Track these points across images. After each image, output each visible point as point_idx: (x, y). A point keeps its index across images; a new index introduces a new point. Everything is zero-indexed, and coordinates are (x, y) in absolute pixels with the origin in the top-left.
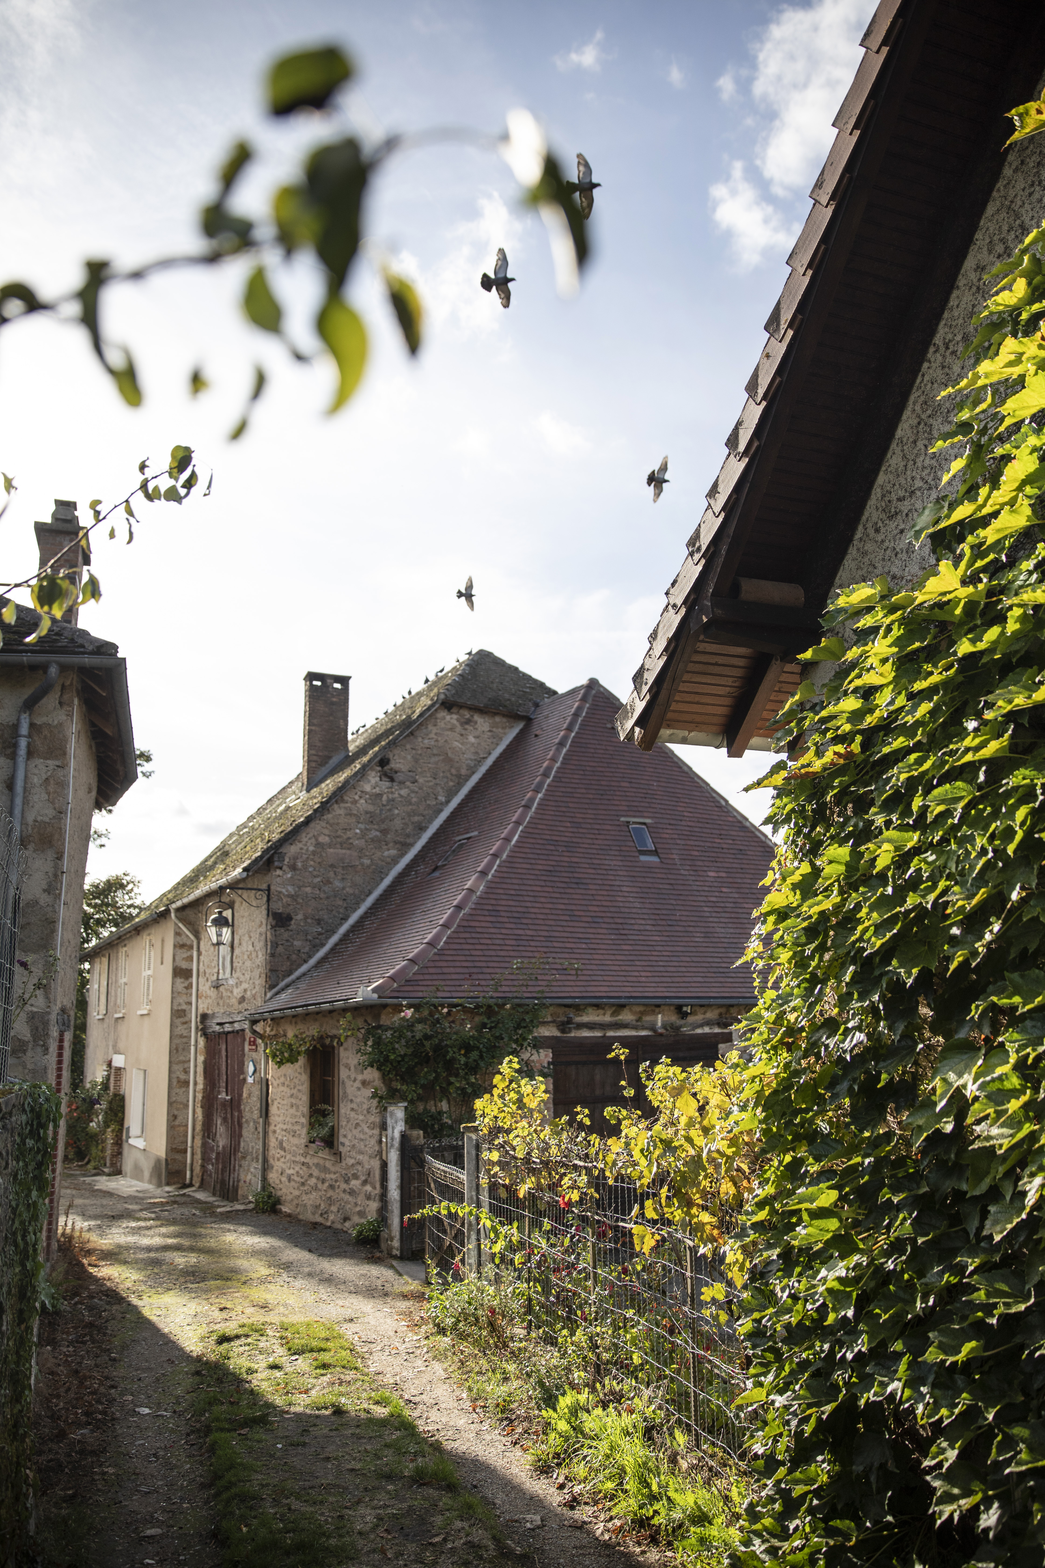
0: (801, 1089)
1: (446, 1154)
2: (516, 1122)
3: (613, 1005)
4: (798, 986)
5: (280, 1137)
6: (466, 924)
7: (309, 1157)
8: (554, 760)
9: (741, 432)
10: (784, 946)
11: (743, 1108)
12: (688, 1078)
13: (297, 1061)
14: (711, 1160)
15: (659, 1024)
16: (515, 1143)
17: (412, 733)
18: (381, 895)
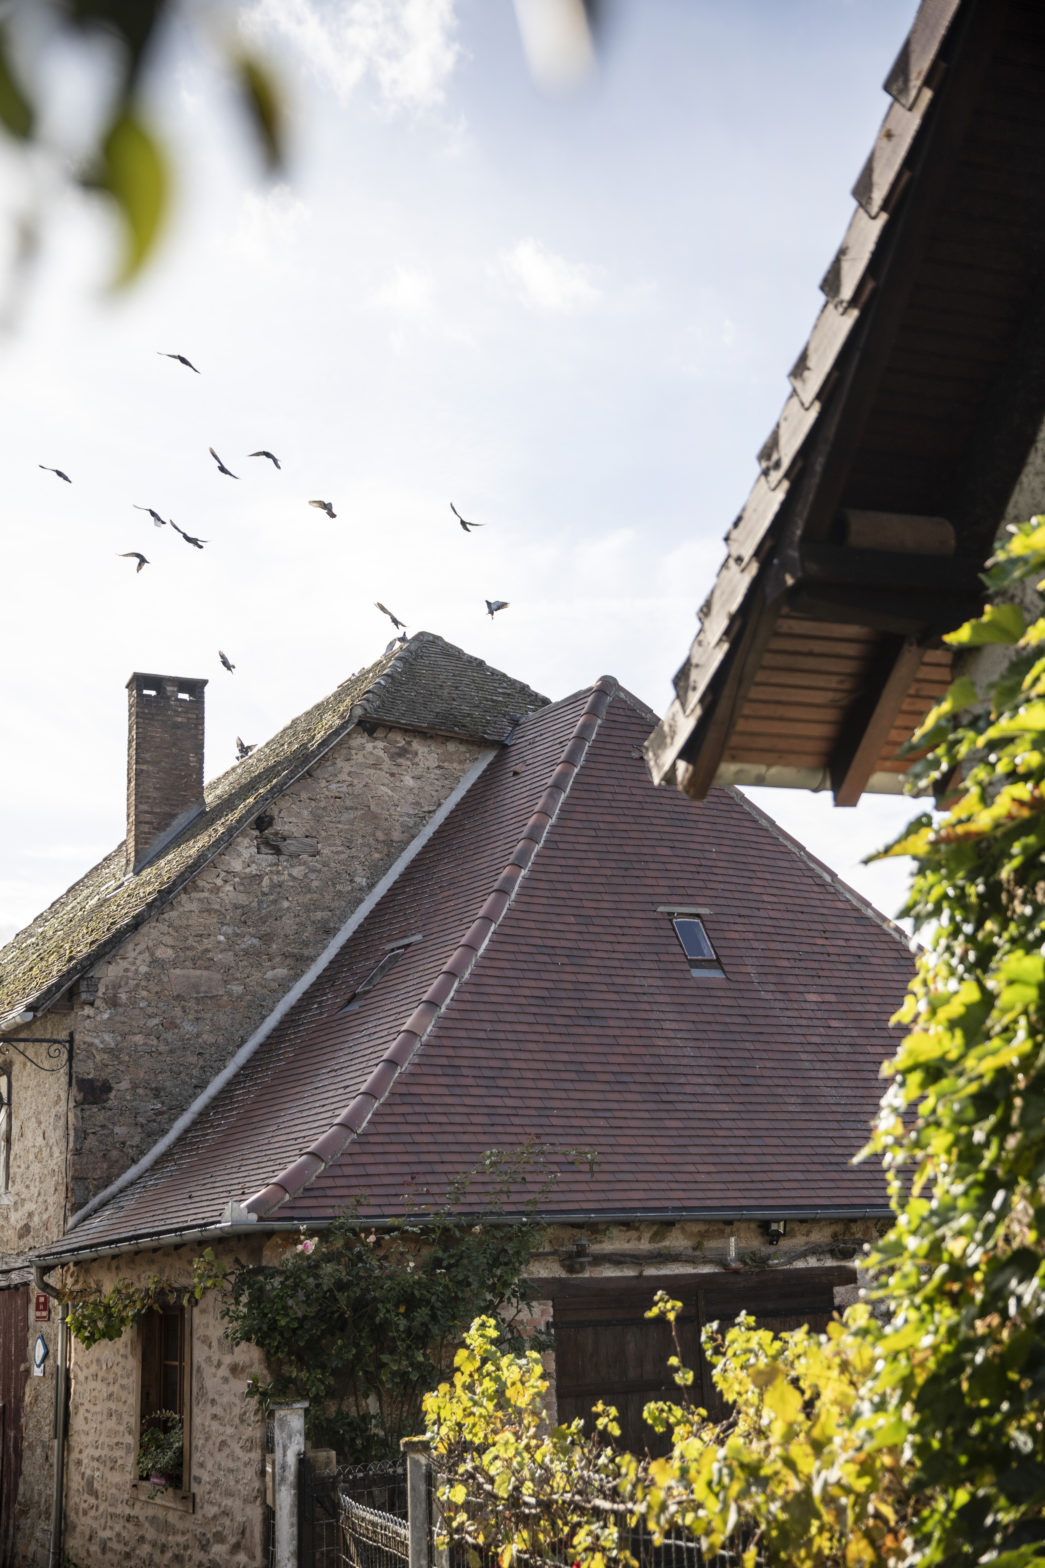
0: (980, 1374)
1: (376, 1491)
2: (495, 1432)
3: (653, 1222)
4: (966, 1193)
5: (88, 1472)
6: (403, 1089)
7: (138, 1505)
8: (545, 813)
9: (845, 266)
10: (938, 1124)
11: (880, 1407)
12: (783, 1351)
13: (119, 1334)
14: (829, 1500)
15: (733, 1254)
16: (492, 1471)
17: (309, 773)
18: (261, 1045)
